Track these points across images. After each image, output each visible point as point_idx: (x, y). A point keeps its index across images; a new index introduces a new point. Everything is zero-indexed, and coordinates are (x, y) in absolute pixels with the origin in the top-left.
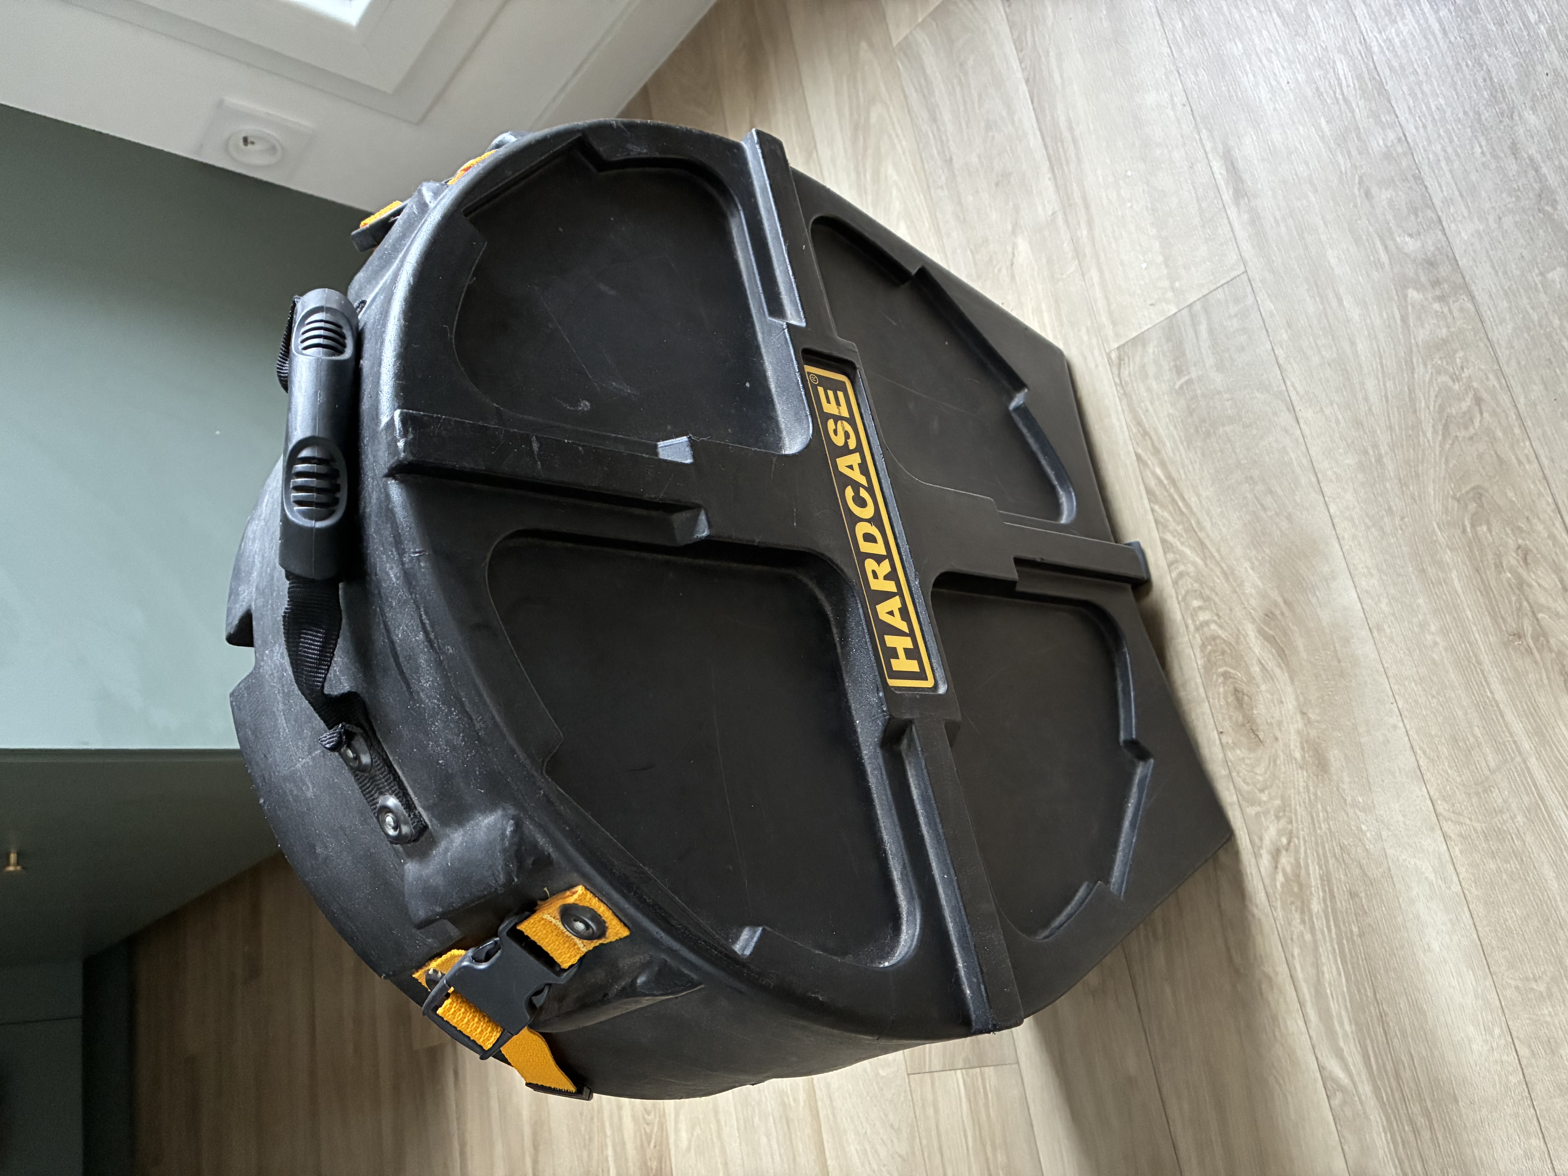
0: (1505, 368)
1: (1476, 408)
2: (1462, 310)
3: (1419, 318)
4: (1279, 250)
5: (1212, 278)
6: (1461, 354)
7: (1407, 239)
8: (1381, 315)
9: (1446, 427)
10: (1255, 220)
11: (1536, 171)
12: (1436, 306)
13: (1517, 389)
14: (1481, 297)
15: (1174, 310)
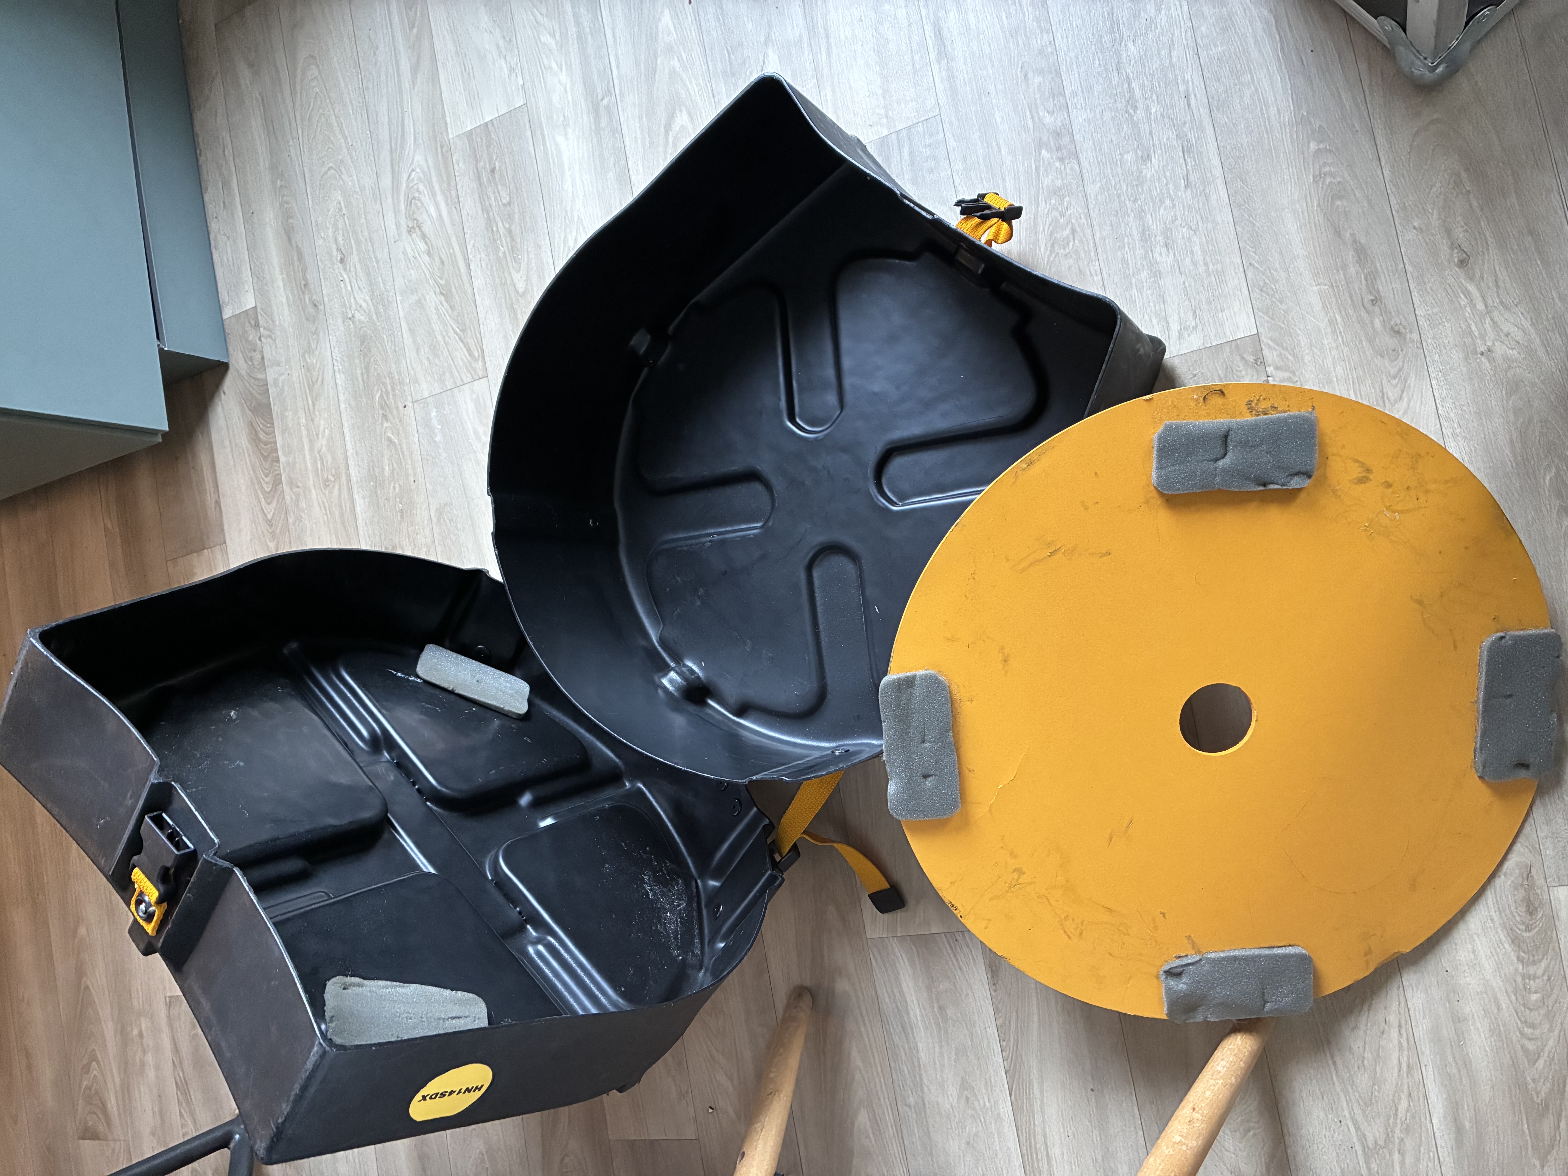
0: (1091, 212)
1: (1071, 237)
2: (1072, 169)
3: (1046, 171)
4: (964, 103)
5: (916, 114)
6: (1067, 199)
7: (1046, 114)
8: (1023, 164)
9: (1053, 246)
10: (951, 77)
11: (1129, 85)
12: (1057, 164)
13: (1096, 228)
14: (1085, 164)
15: (885, 133)
